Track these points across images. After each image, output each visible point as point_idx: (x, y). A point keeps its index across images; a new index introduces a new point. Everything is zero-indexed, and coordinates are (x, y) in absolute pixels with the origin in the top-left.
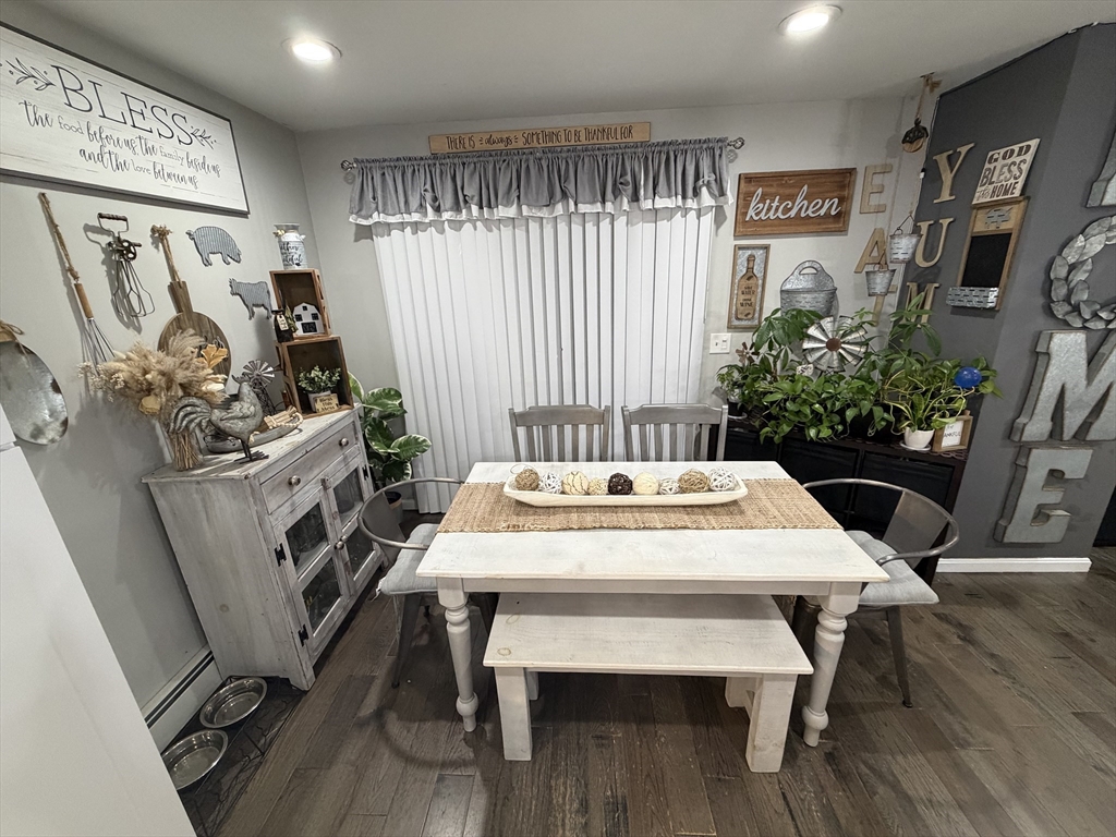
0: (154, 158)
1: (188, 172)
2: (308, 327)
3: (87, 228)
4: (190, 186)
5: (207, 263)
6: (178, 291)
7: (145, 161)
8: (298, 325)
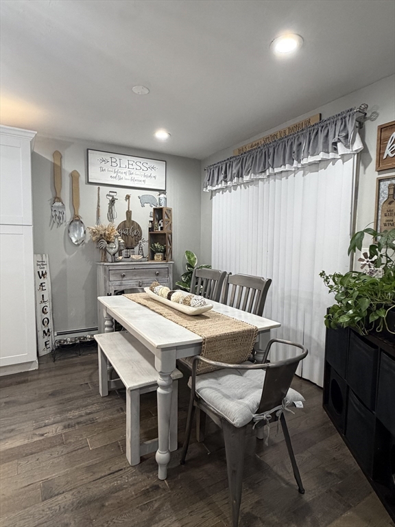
0: (132, 176)
1: (143, 179)
2: (162, 228)
3: (107, 195)
4: (143, 183)
5: (143, 206)
6: (129, 213)
7: (128, 177)
8: (159, 227)
